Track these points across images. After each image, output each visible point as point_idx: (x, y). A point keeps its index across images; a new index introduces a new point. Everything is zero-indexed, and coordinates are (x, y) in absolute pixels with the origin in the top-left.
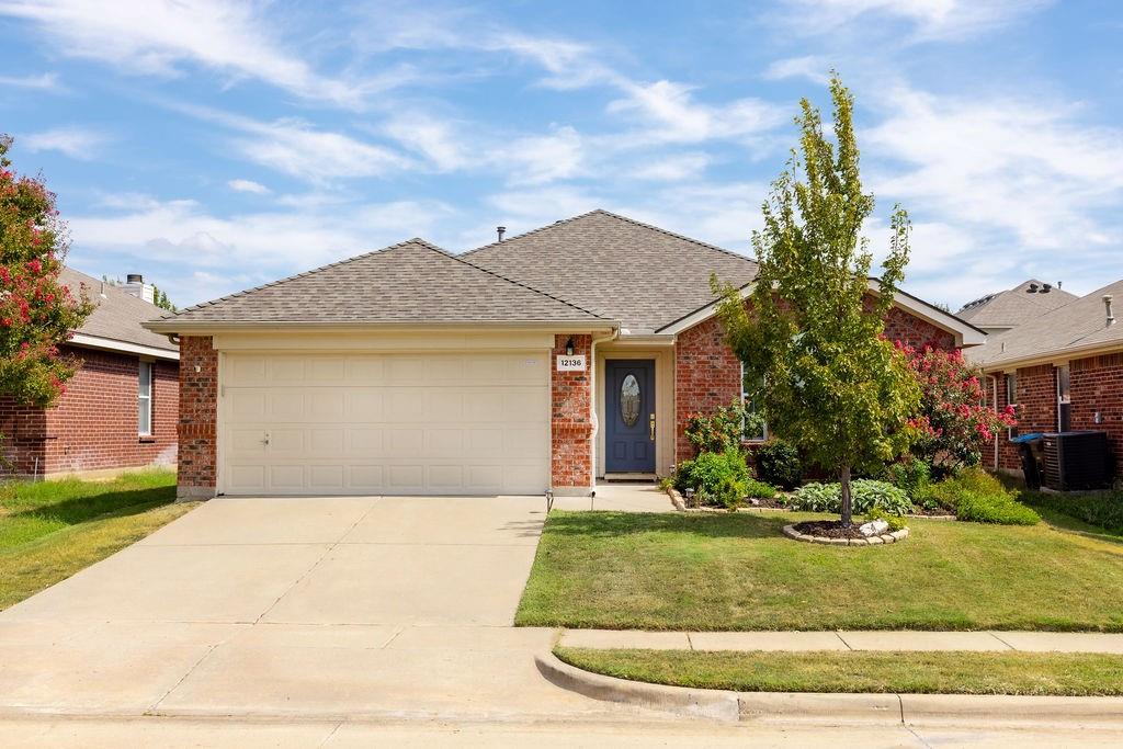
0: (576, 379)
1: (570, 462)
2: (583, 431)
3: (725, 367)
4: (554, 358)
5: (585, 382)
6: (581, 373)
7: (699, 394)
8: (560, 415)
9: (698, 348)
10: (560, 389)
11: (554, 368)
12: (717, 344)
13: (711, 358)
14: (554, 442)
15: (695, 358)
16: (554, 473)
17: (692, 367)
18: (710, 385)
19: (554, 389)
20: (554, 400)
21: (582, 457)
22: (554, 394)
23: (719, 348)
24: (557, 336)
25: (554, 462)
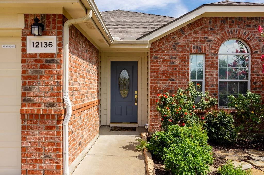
0: (47, 62)
1: (39, 150)
2: (53, 117)
3: (180, 63)
4: (24, 39)
5: (56, 65)
6: (52, 55)
7: (164, 80)
8: (30, 100)
9: (163, 52)
10: (30, 72)
11: (24, 50)
12: (175, 49)
13: (171, 58)
14: (23, 128)
15: (161, 58)
16: (23, 161)
17: (159, 63)
18: (170, 74)
19: (24, 72)
20: (24, 84)
21: (52, 144)
22: (23, 78)
23: (176, 52)
24: (26, 16)
25: (23, 149)
